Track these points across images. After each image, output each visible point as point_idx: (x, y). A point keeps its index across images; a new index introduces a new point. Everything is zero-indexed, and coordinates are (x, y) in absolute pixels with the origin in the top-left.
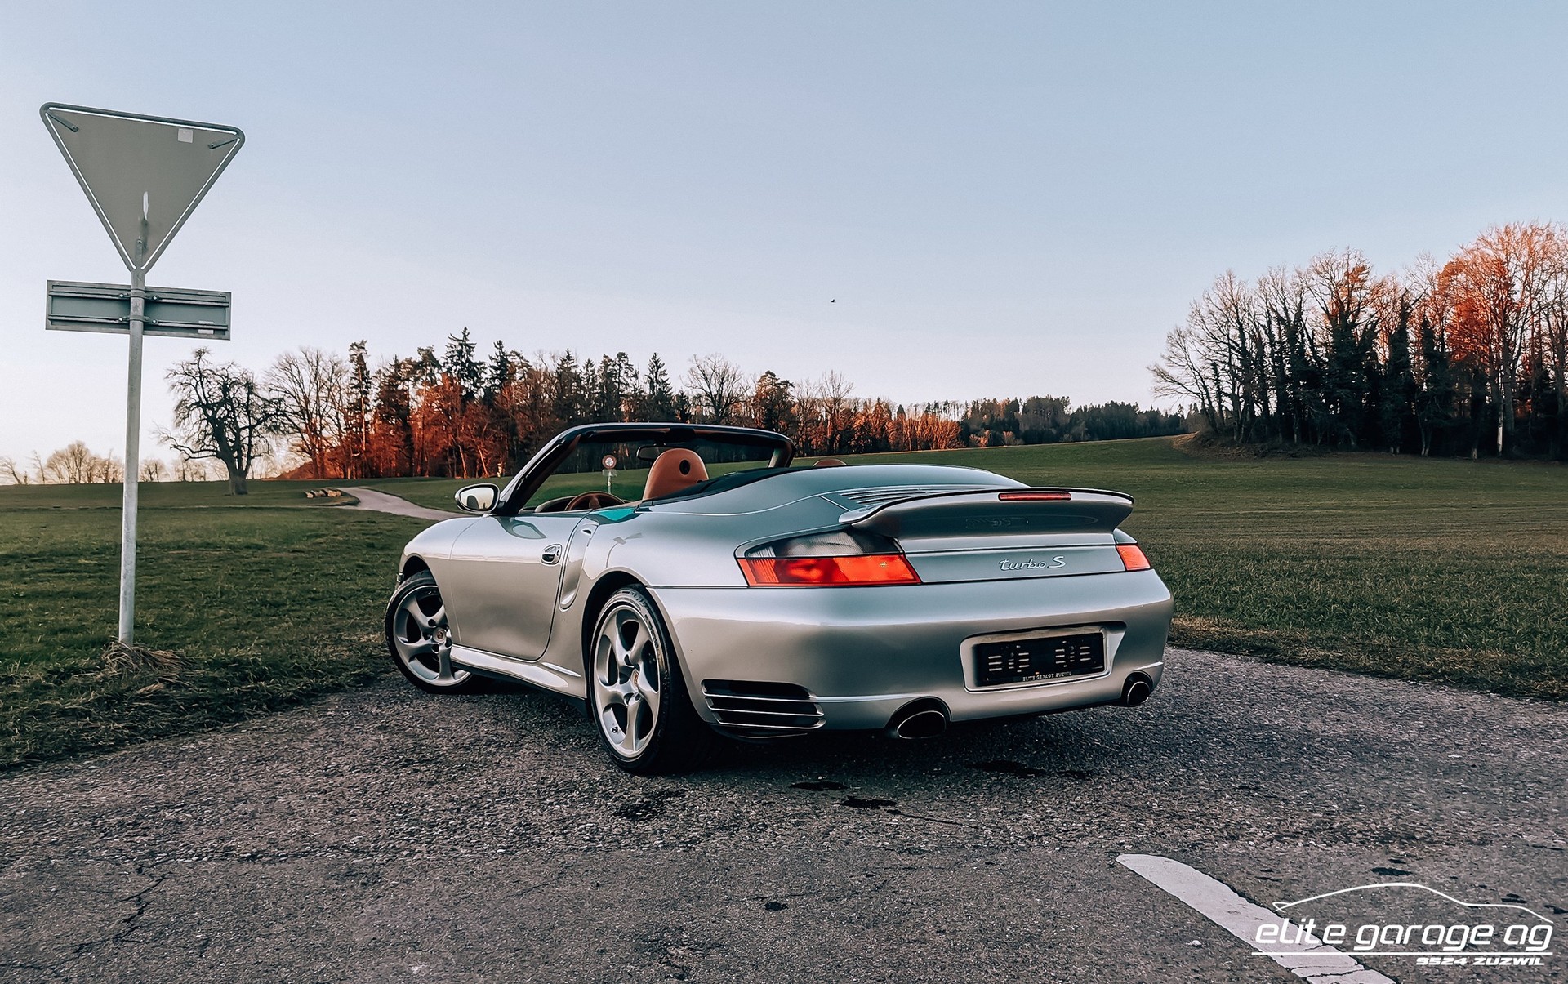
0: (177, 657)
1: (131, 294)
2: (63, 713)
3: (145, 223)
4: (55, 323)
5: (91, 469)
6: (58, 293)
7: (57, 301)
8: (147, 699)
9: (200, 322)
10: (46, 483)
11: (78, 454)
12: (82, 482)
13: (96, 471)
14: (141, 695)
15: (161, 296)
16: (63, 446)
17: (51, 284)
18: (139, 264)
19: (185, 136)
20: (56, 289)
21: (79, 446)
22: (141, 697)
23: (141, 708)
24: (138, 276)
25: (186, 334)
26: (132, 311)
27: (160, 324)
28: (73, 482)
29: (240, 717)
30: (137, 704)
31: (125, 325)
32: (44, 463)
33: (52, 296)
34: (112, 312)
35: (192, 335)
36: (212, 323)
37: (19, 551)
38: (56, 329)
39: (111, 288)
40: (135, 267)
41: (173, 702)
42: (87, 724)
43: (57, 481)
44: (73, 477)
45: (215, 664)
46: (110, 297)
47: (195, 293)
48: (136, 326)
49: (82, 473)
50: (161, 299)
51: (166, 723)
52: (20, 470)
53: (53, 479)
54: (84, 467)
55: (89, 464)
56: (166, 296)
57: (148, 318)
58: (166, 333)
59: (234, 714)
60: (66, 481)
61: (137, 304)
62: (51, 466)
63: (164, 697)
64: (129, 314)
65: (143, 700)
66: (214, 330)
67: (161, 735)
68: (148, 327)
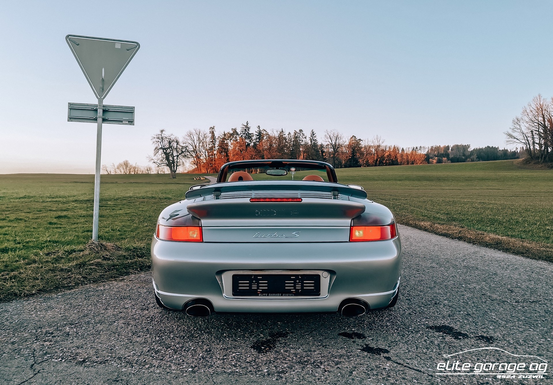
0: (115, 246)
1: (98, 108)
2: (62, 270)
3: (103, 80)
4: (71, 119)
5: (130, 169)
6: (72, 107)
7: (72, 110)
8: (94, 265)
9: (124, 118)
10: (117, 174)
11: (126, 164)
12: (127, 173)
13: (131, 170)
14: (92, 263)
15: (109, 108)
16: (122, 161)
17: (70, 104)
18: (101, 96)
19: (118, 46)
20: (72, 106)
21: (126, 162)
22: (92, 264)
23: (91, 269)
24: (101, 101)
25: (118, 123)
26: (98, 114)
27: (109, 119)
28: (125, 173)
29: (128, 274)
30: (90, 267)
31: (96, 120)
32: (116, 167)
33: (70, 109)
34: (91, 114)
35: (121, 123)
36: (128, 119)
37: (91, 199)
38: (72, 121)
39: (91, 105)
40: (99, 97)
41: (103, 266)
42: (69, 275)
43: (120, 173)
44: (125, 172)
45: (127, 249)
46: (91, 109)
47: (122, 107)
48: (100, 120)
49: (127, 170)
50: (109, 109)
51: (98, 276)
52: (109, 170)
53: (118, 172)
54: (128, 169)
55: (129, 168)
56: (111, 108)
57: (104, 117)
58: (111, 123)
59: (125, 273)
60: (123, 173)
61: (100, 111)
62: (118, 168)
63: (100, 265)
64: (97, 115)
65: (92, 265)
66: (129, 121)
67: (95, 281)
68: (104, 120)
